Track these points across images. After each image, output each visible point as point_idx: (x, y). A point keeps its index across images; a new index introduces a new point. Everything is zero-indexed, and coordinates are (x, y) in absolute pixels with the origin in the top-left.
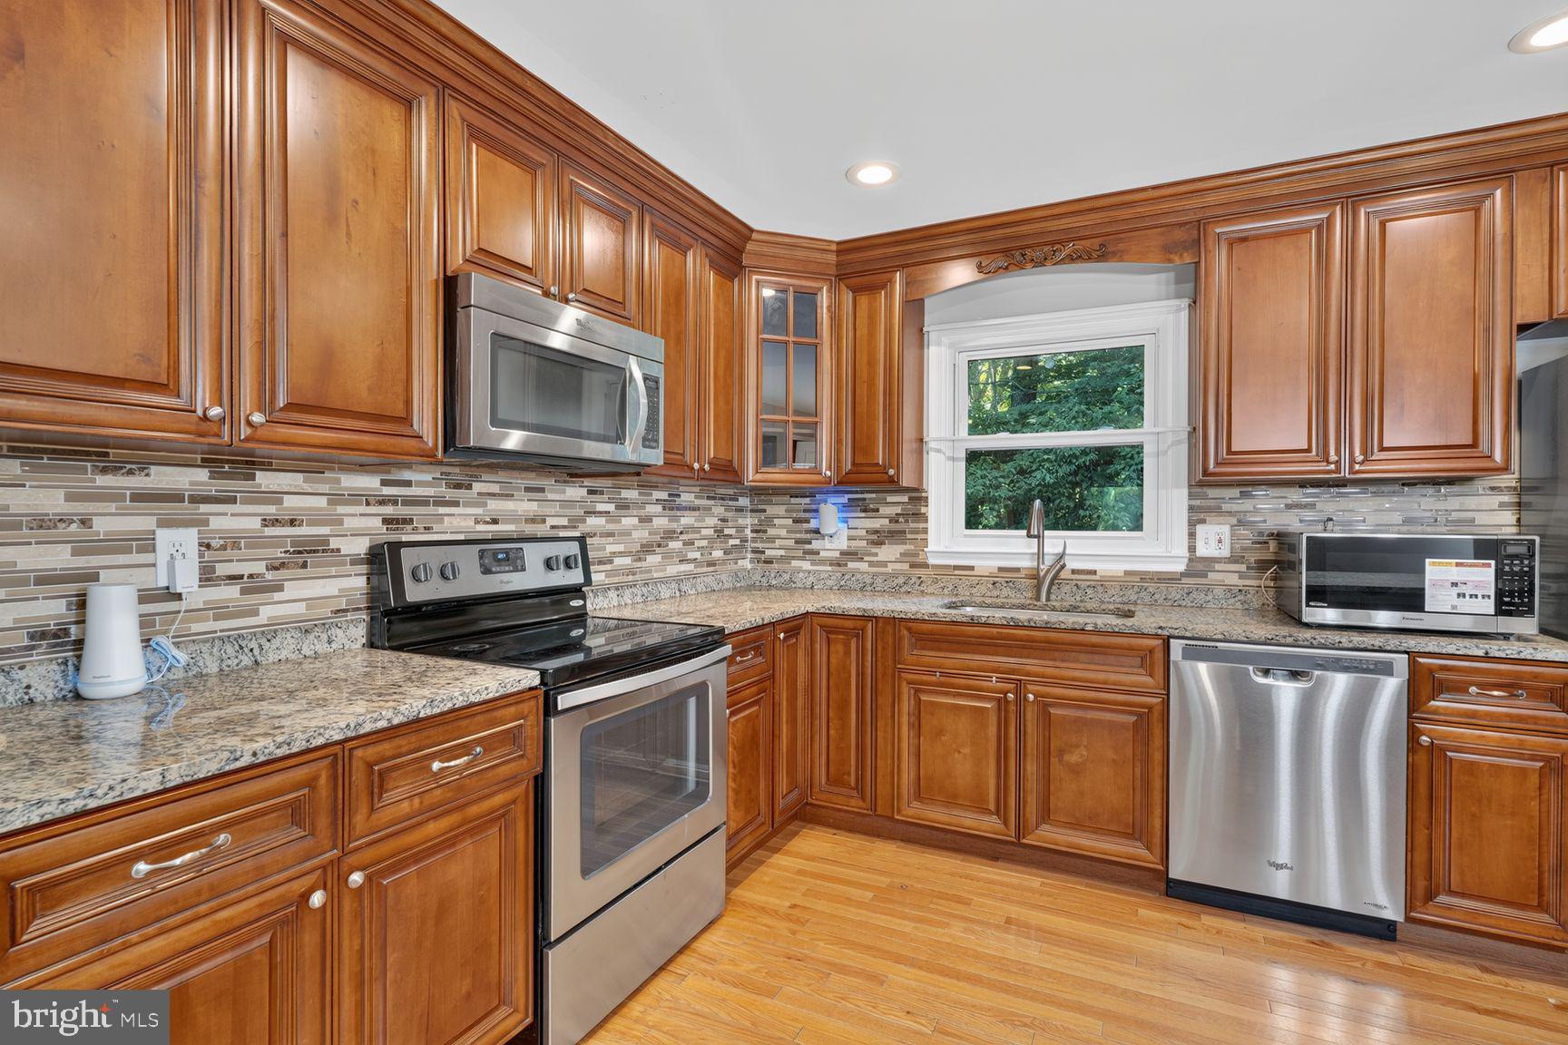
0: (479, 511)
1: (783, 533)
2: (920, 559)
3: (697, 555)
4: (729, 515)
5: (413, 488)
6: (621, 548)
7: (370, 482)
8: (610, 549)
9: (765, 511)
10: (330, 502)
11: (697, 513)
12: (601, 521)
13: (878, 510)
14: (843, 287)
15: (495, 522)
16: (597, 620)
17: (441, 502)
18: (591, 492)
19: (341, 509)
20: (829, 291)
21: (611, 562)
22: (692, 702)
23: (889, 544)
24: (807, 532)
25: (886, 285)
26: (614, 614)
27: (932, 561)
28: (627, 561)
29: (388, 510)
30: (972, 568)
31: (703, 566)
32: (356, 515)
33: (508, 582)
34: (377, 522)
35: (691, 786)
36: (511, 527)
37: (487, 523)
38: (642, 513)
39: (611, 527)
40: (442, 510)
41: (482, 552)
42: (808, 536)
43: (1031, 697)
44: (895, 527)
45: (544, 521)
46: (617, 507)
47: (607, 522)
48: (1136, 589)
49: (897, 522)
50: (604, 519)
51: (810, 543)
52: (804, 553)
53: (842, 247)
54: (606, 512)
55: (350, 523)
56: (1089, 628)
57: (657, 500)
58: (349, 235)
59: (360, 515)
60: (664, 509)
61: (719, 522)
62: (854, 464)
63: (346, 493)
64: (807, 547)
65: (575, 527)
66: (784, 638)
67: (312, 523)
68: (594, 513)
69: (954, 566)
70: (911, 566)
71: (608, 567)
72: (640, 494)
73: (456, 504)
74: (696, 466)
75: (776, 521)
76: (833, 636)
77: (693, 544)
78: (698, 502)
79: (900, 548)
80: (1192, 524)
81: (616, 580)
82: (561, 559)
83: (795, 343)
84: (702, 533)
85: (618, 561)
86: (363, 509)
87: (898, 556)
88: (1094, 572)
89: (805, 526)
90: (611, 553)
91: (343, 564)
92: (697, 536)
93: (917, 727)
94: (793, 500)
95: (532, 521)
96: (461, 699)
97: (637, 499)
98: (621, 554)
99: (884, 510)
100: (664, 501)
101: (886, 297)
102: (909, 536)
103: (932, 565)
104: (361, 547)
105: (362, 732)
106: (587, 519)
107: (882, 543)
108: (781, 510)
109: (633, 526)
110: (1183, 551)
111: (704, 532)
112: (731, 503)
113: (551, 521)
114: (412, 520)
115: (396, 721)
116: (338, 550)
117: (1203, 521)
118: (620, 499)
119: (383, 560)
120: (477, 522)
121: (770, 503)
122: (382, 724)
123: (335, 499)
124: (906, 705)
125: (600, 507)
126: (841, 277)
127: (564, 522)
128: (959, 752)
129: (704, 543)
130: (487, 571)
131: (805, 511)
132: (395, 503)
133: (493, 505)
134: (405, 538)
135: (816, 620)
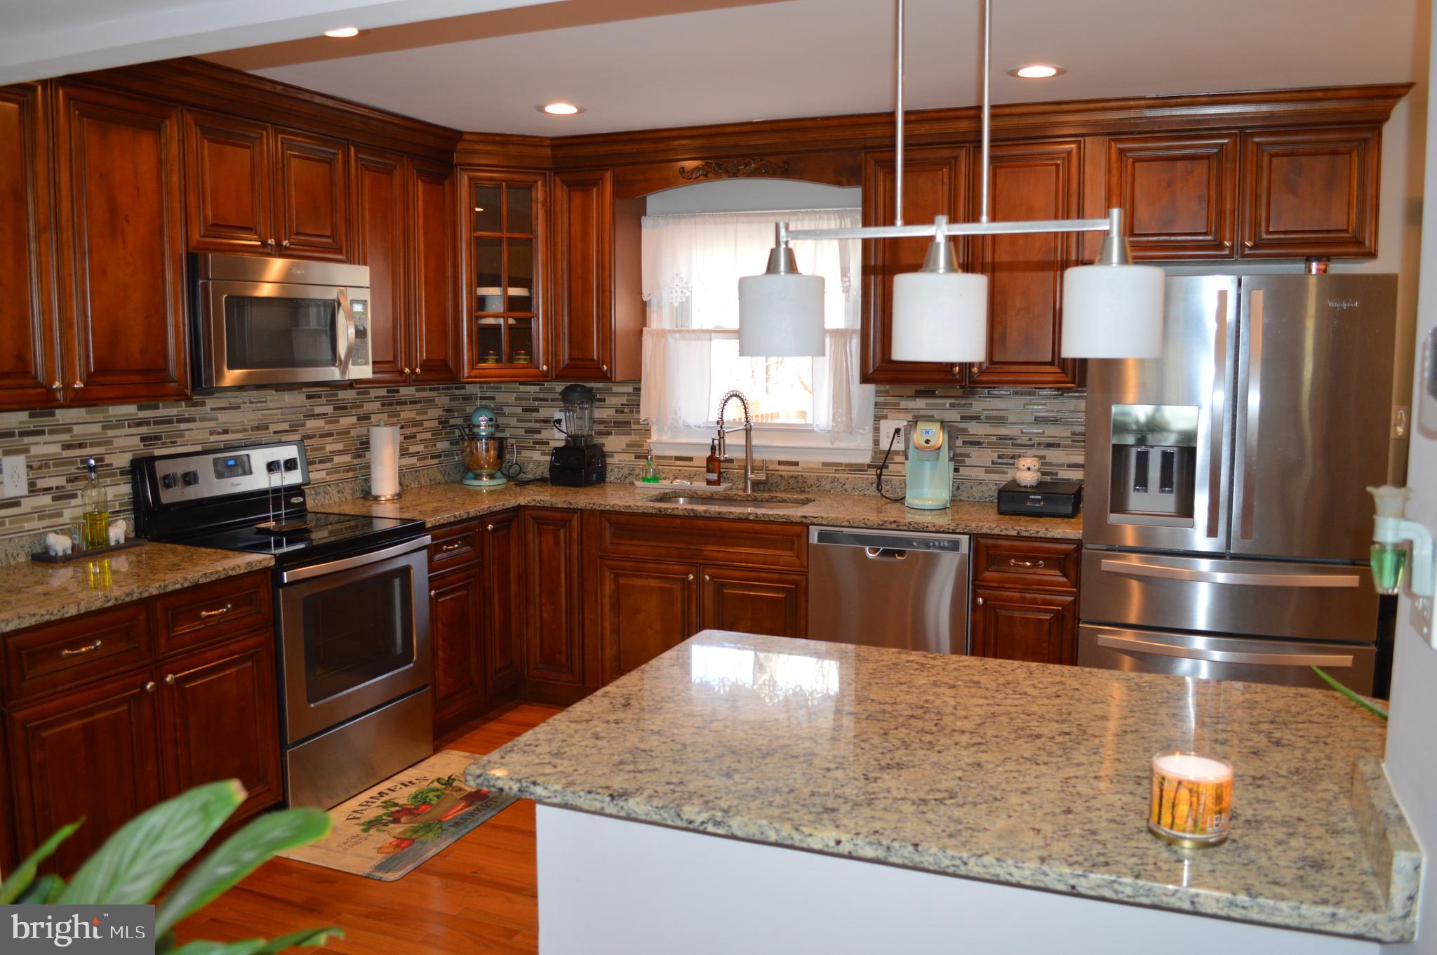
0: (213, 424)
1: (513, 421)
2: (643, 450)
3: (420, 448)
4: (455, 404)
5: (161, 410)
6: (339, 446)
7: (130, 409)
8: (329, 448)
9: (493, 398)
10: (104, 428)
11: (418, 406)
12: (320, 423)
13: (604, 400)
14: (558, 181)
15: (226, 432)
16: (319, 515)
17: (181, 420)
18: (309, 397)
19: (111, 433)
20: (544, 185)
21: (331, 460)
22: (397, 582)
23: (616, 434)
24: (537, 421)
25: (597, 182)
26: (335, 510)
27: (655, 452)
28: (347, 458)
29: (144, 430)
30: (690, 459)
31: (426, 459)
32: (121, 436)
33: (238, 485)
34: (137, 440)
35: (399, 650)
36: (240, 436)
37: (219, 434)
38: (361, 411)
39: (329, 428)
40: (183, 426)
41: (216, 461)
42: (538, 425)
43: (707, 578)
44: (621, 418)
45: (267, 428)
46: (335, 409)
47: (326, 423)
48: (830, 479)
49: (622, 412)
50: (323, 420)
51: (539, 432)
52: (534, 443)
53: (555, 142)
54: (324, 414)
55: (118, 443)
56: (751, 518)
57: (375, 397)
58: (124, 242)
59: (125, 436)
60: (383, 405)
61: (444, 413)
62: (571, 358)
63: (114, 419)
64: (536, 436)
65: (295, 431)
66: (493, 530)
67: (93, 445)
68: (313, 415)
69: (675, 457)
70: (636, 457)
71: (328, 465)
72: (358, 394)
73: (192, 420)
74: (407, 370)
75: (506, 410)
76: (545, 527)
77: (414, 437)
78: (418, 395)
79: (626, 439)
80: (878, 418)
81: (336, 476)
82: (282, 463)
83: (509, 239)
84: (425, 426)
85: (337, 459)
86: (127, 431)
87: (624, 447)
88: (797, 464)
89: (534, 414)
90: (330, 452)
91: (113, 475)
92: (420, 429)
93: (616, 607)
94: (522, 388)
95: (257, 428)
96: (223, 573)
97: (355, 399)
98: (341, 453)
99: (611, 401)
100: (383, 397)
101: (598, 195)
102: (634, 427)
103: (656, 456)
104: (123, 461)
105: (168, 590)
106: (307, 422)
107: (609, 433)
108: (511, 398)
109: (353, 424)
110: (870, 444)
111: (427, 424)
112: (457, 392)
113: (273, 428)
114: (161, 437)
115: (186, 585)
116: (111, 465)
117: (885, 417)
118: (338, 400)
119: (141, 469)
120: (211, 434)
121: (498, 390)
122: (178, 586)
123: (107, 426)
124: (608, 588)
125: (318, 410)
126: (556, 171)
127: (286, 426)
128: (651, 628)
129: (428, 435)
130: (220, 476)
131: (535, 399)
132: (148, 423)
133: (223, 417)
134: (157, 452)
135: (528, 512)
